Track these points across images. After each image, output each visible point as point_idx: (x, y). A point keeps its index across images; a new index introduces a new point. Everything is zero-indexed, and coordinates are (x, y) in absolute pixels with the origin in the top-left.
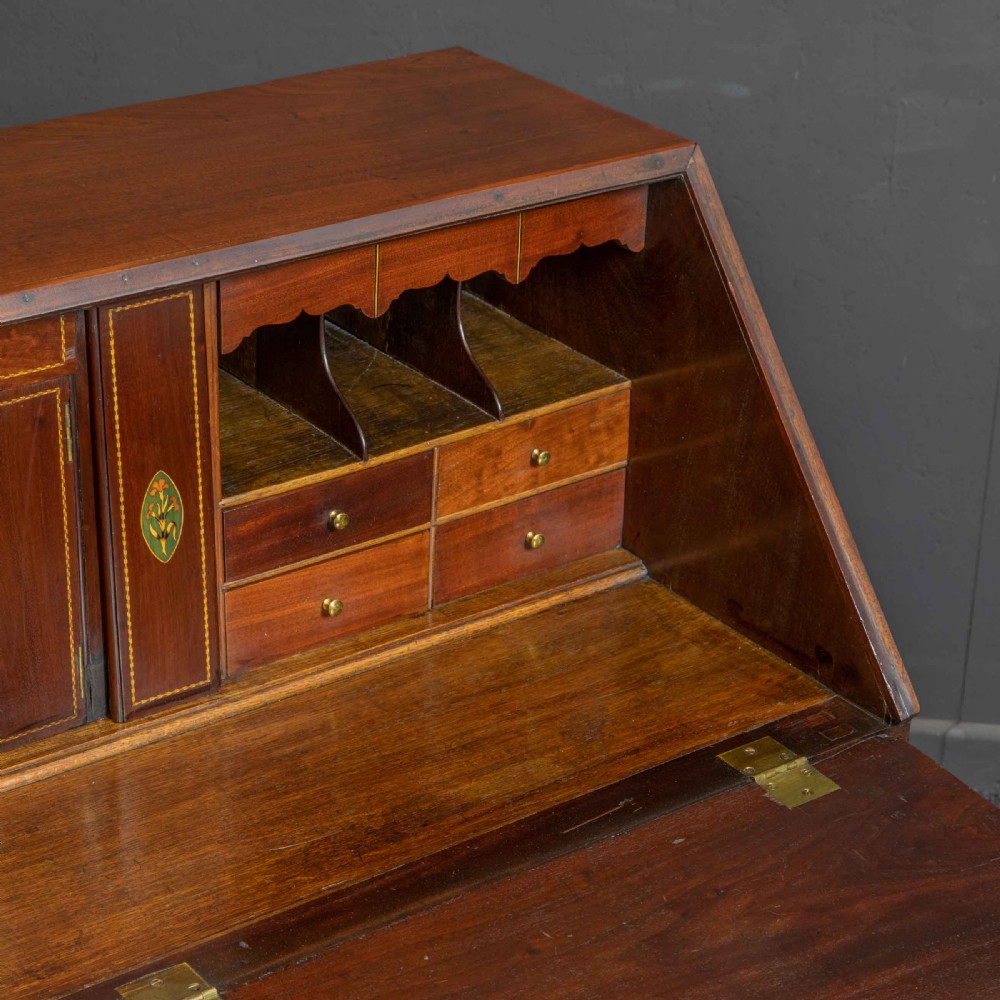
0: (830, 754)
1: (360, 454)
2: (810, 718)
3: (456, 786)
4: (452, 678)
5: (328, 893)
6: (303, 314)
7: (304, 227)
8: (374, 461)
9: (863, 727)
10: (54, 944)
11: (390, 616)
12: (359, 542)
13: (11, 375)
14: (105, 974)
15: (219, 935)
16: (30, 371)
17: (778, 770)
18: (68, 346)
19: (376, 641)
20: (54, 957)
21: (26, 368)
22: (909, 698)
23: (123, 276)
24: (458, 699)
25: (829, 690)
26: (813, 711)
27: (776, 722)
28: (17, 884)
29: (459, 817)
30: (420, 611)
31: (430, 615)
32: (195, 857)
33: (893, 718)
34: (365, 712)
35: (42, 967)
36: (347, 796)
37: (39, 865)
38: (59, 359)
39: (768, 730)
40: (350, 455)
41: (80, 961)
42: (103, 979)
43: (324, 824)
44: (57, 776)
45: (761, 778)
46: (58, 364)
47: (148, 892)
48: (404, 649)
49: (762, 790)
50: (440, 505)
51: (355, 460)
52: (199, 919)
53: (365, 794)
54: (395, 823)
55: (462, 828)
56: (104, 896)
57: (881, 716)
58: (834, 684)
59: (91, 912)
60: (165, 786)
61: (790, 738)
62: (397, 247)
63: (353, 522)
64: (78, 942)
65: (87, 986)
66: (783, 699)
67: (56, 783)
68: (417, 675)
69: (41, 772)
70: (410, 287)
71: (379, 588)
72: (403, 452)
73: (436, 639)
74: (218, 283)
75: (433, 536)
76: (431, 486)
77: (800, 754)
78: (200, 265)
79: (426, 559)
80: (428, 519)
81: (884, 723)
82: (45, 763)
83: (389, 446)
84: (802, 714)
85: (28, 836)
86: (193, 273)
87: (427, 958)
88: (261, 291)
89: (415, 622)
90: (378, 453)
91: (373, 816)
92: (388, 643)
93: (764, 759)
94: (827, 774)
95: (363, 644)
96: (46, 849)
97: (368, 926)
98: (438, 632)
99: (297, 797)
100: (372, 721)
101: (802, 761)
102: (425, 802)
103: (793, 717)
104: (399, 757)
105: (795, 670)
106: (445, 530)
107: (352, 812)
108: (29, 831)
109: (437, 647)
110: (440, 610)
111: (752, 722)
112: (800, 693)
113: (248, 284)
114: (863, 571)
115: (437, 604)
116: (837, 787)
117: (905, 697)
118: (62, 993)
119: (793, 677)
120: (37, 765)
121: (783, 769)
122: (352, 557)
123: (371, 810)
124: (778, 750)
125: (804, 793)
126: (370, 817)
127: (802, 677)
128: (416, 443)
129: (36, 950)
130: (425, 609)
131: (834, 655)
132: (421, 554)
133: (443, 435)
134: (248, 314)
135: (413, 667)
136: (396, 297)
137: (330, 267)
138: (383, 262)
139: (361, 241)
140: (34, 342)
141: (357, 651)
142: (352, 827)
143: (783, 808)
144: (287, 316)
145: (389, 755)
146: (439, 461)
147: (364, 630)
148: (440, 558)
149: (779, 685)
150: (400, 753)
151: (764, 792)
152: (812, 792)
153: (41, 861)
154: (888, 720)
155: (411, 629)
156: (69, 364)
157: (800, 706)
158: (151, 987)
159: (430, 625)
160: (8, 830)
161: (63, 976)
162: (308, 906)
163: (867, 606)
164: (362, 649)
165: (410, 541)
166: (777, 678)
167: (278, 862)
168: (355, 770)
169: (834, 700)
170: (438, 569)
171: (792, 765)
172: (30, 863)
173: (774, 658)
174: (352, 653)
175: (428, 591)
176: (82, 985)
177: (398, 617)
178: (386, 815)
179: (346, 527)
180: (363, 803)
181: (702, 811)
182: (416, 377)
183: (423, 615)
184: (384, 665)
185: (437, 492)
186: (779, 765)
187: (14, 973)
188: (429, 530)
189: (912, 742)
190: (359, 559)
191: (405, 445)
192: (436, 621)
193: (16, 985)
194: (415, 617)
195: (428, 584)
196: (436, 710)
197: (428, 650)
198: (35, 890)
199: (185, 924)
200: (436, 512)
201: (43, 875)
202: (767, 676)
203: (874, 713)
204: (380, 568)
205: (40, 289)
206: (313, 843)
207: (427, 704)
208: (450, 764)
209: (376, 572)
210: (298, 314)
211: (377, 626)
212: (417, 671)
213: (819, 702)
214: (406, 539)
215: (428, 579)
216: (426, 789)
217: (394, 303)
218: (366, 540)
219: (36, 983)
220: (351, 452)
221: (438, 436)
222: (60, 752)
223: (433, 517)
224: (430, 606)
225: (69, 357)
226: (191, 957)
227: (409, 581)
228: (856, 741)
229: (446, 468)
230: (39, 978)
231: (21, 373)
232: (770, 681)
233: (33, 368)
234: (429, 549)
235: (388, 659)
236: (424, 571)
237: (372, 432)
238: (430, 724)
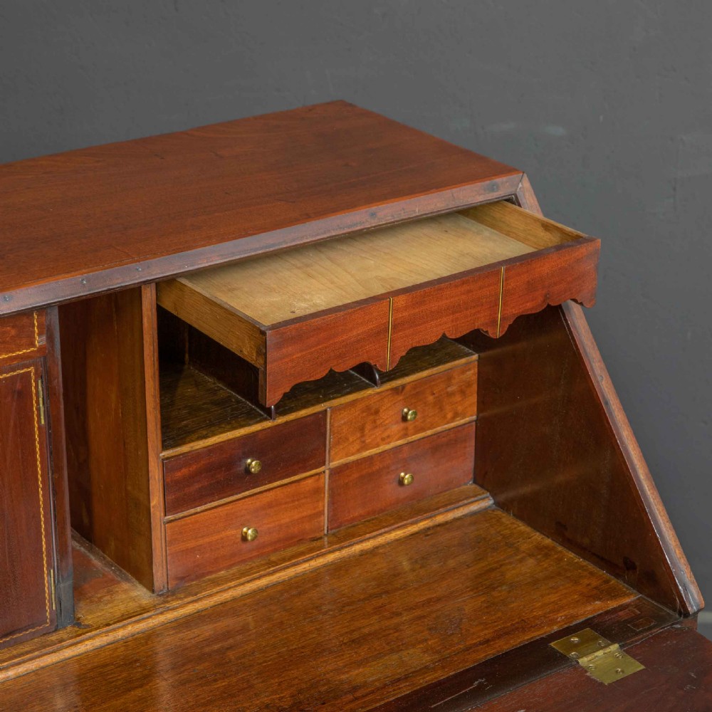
0: (636, 641)
1: (269, 415)
2: (620, 613)
3: (347, 672)
4: (343, 588)
7: (223, 240)
8: (281, 420)
9: (661, 620)
11: (296, 540)
12: (269, 483)
16: (10, 355)
17: (596, 654)
18: (40, 334)
19: (284, 560)
21: (7, 353)
22: (696, 596)
23: (83, 280)
24: (348, 604)
25: (635, 591)
26: (622, 608)
27: (594, 617)
29: (350, 697)
30: (318, 535)
31: (326, 539)
33: (684, 613)
34: (276, 616)
36: (262, 682)
38: (34, 345)
39: (588, 623)
40: (262, 415)
43: (245, 705)
44: (35, 672)
45: (583, 661)
46: (32, 349)
48: (306, 566)
49: (584, 670)
50: (332, 453)
51: (266, 419)
53: (276, 680)
54: (300, 702)
55: (352, 705)
57: (675, 611)
58: (638, 586)
60: (119, 678)
61: (604, 629)
63: (264, 467)
66: (600, 599)
67: (34, 678)
68: (316, 586)
69: (21, 669)
71: (285, 518)
72: (303, 413)
73: (331, 558)
74: (158, 284)
75: (327, 477)
76: (325, 438)
77: (613, 642)
78: (143, 270)
79: (322, 495)
80: (324, 464)
81: (677, 616)
82: (24, 662)
83: (292, 408)
84: (615, 610)
86: (138, 276)
89: (314, 544)
90: (284, 413)
91: (282, 697)
92: (293, 561)
93: (587, 646)
94: (634, 656)
95: (273, 562)
98: (330, 552)
99: (223, 684)
100: (282, 623)
101: (615, 647)
102: (323, 685)
103: (607, 613)
104: (303, 650)
105: (608, 576)
106: (335, 472)
107: (267, 694)
109: (333, 563)
110: (334, 534)
111: (573, 617)
112: (613, 594)
114: (659, 499)
115: (331, 529)
116: (642, 667)
117: (693, 596)
119: (607, 582)
120: (19, 664)
121: (600, 653)
122: (265, 494)
123: (282, 693)
124: (596, 639)
125: (617, 672)
126: (280, 699)
127: (614, 581)
128: (313, 405)
130: (322, 534)
131: (637, 564)
132: (318, 491)
133: (334, 398)
135: (314, 579)
140: (13, 332)
141: (270, 568)
142: (267, 706)
143: (601, 684)
145: (295, 649)
146: (331, 419)
147: (275, 550)
148: (332, 496)
149: (596, 588)
150: (303, 647)
151: (586, 672)
152: (623, 671)
154: (680, 614)
155: (311, 550)
156: (41, 349)
157: (613, 604)
159: (326, 546)
163: (662, 525)
164: (273, 566)
165: (310, 481)
166: (595, 583)
168: (269, 661)
169: (638, 599)
170: (332, 502)
171: (607, 650)
173: (591, 567)
174: (266, 569)
175: (324, 520)
177: (301, 541)
178: (293, 696)
179: (260, 471)
180: (275, 688)
181: (539, 687)
183: (321, 538)
184: (290, 579)
185: (330, 443)
186: (597, 651)
188: (324, 472)
189: (699, 631)
190: (270, 495)
191: (304, 407)
192: (331, 543)
194: (314, 540)
195: (324, 514)
196: (331, 613)
197: (324, 566)
200: (329, 459)
202: (586, 581)
203: (670, 608)
204: (286, 503)
205: (18, 291)
207: (324, 608)
208: (343, 655)
209: (283, 506)
211: (285, 548)
212: (316, 583)
213: (627, 600)
214: (306, 479)
215: (324, 510)
216: (325, 675)
218: (275, 481)
220: (262, 413)
221: (330, 399)
222: (36, 653)
223: (327, 463)
224: (326, 532)
225: (41, 343)
227: (309, 512)
228: (656, 631)
229: (336, 425)
232: (588, 585)
233: (13, 352)
234: (325, 487)
235: (293, 574)
236: (320, 504)
238: (327, 624)
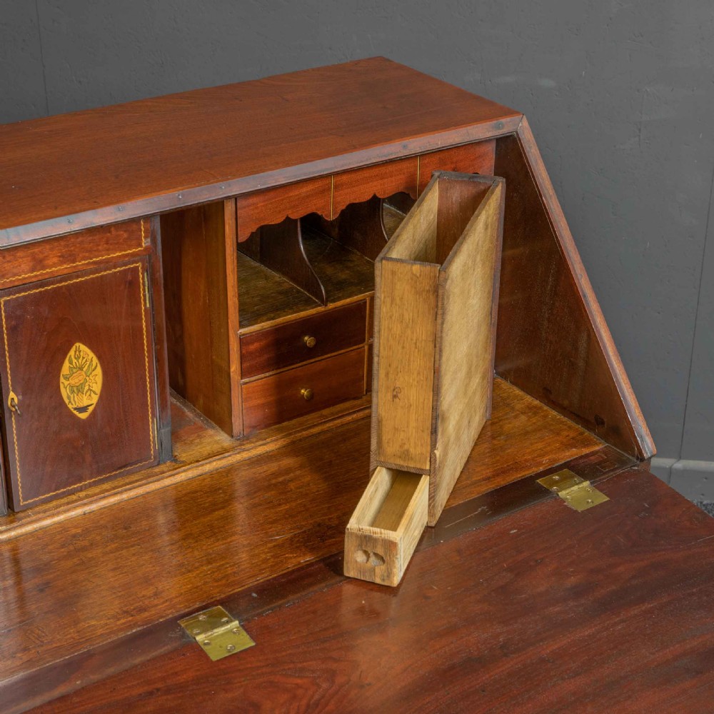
0: (603, 479)
1: (324, 303)
2: (592, 458)
5: (304, 564)
6: (288, 218)
7: (288, 165)
8: (331, 306)
9: (623, 463)
10: (141, 595)
11: (341, 399)
12: (322, 355)
13: (112, 255)
14: (172, 613)
15: (240, 589)
16: (123, 253)
17: (572, 489)
18: (145, 237)
19: (332, 414)
20: (141, 603)
21: (121, 251)
22: (650, 445)
23: (179, 195)
25: (603, 441)
26: (593, 454)
27: (571, 461)
28: (119, 560)
30: (359, 395)
31: (365, 398)
32: (225, 543)
33: (640, 458)
34: (326, 456)
35: (134, 609)
36: (315, 506)
37: (132, 549)
38: (141, 246)
39: (567, 465)
40: (316, 302)
41: (156, 605)
42: (171, 616)
43: (302, 523)
44: (143, 496)
45: (562, 494)
46: (140, 249)
47: (197, 564)
48: (350, 418)
49: (563, 501)
51: (320, 306)
52: (227, 580)
53: (326, 505)
56: (171, 566)
57: (633, 456)
58: (605, 437)
59: (163, 577)
60: (207, 501)
61: (579, 469)
62: (345, 178)
63: (318, 342)
64: (156, 594)
65: (161, 620)
66: (575, 447)
67: (142, 500)
69: (132, 493)
70: (352, 201)
71: (334, 382)
72: (348, 301)
74: (236, 199)
75: (366, 351)
77: (586, 479)
78: (225, 188)
79: (363, 365)
80: (364, 341)
81: (635, 460)
82: (134, 488)
83: (340, 297)
84: (587, 456)
85: (124, 531)
86: (221, 193)
87: (364, 602)
88: (262, 204)
89: (356, 402)
90: (334, 301)
91: (331, 518)
92: (340, 415)
93: (566, 481)
94: (601, 491)
95: (324, 416)
96: (136, 539)
97: (328, 583)
99: (286, 507)
100: (331, 462)
101: (586, 483)
103: (581, 457)
104: (347, 483)
105: (582, 429)
107: (320, 515)
108: (126, 529)
111: (555, 461)
112: (587, 443)
113: (254, 200)
114: (623, 370)
115: (369, 391)
116: (607, 499)
117: (648, 445)
118: (146, 624)
119: (582, 434)
120: (130, 489)
121: (575, 488)
122: (318, 363)
123: (330, 515)
124: (573, 477)
125: (588, 502)
126: (329, 519)
127: (587, 433)
128: (356, 295)
129: (130, 599)
130: (362, 395)
131: (605, 420)
132: (359, 362)
133: (372, 290)
134: (254, 218)
135: (354, 430)
136: (344, 208)
137: (304, 190)
138: (335, 186)
139: (323, 173)
140: (125, 235)
141: (321, 420)
142: (319, 525)
143: (576, 512)
144: (278, 219)
146: (370, 306)
147: (326, 407)
149: (573, 438)
150: (347, 481)
151: (565, 502)
152: (592, 502)
153: (132, 546)
154: (638, 458)
155: (353, 407)
156: (146, 248)
157: (586, 451)
158: (199, 621)
159: (365, 404)
160: (113, 528)
161: (146, 614)
162: (293, 572)
163: (626, 390)
164: (323, 419)
165: (354, 354)
166: (572, 434)
167: (274, 546)
168: (321, 491)
169: (606, 447)
171: (581, 486)
172: (126, 548)
173: (570, 422)
174: (318, 421)
175: (364, 384)
176: (158, 620)
177: (345, 400)
179: (314, 346)
180: (325, 511)
181: (527, 514)
182: (355, 255)
183: (361, 398)
184: (338, 428)
185: (369, 324)
186: (573, 486)
187: (117, 612)
188: (364, 347)
189: (652, 472)
190: (323, 364)
191: (350, 297)
192: (368, 402)
193: (119, 620)
194: (356, 400)
195: (363, 379)
198: (130, 563)
199: (220, 583)
200: (368, 336)
201: (134, 555)
202: (565, 433)
203: (629, 454)
205: (129, 203)
206: (295, 534)
210: (284, 218)
211: (334, 405)
212: (357, 432)
213: (597, 448)
214: (351, 353)
215: (363, 377)
217: (343, 212)
218: (327, 353)
219: (130, 618)
221: (369, 291)
222: (144, 481)
223: (366, 340)
224: (365, 393)
225: (147, 244)
226: (222, 602)
227: (352, 378)
228: (620, 471)
230: (132, 616)
231: (118, 254)
232: (568, 436)
233: (125, 251)
234: (364, 359)
236: (361, 372)
237: (330, 289)
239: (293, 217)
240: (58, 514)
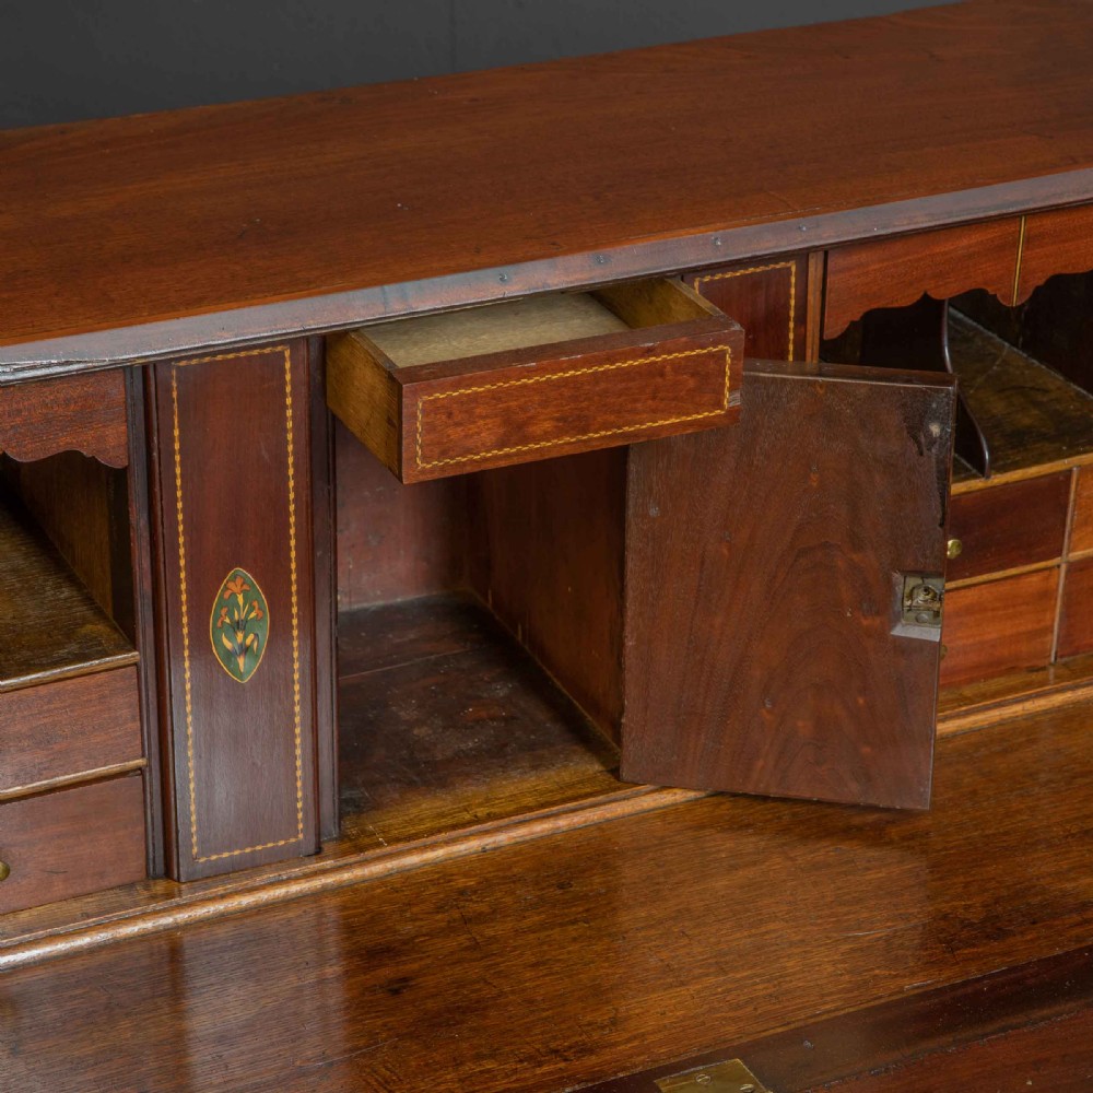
1: (981, 470)
3: (1074, 879)
4: (1075, 749)
5: (912, 993)
6: (926, 297)
7: (934, 191)
8: (998, 479)
10: (585, 1022)
11: (1003, 668)
12: (971, 575)
13: (660, 423)
14: (643, 1062)
15: (780, 1030)
16: (684, 418)
18: (732, 389)
19: (984, 696)
20: (584, 1037)
21: (679, 414)
23: (716, 239)
24: (1083, 775)
28: (545, 948)
29: (1076, 918)
30: (1041, 663)
31: (1052, 670)
32: (755, 935)
34: (966, 780)
35: (570, 1047)
36: (941, 879)
37: (570, 928)
38: (719, 405)
40: (967, 470)
41: (615, 1044)
42: (640, 1069)
43: (910, 911)
44: (598, 826)
46: (718, 412)
47: (697, 972)
48: (1017, 709)
50: (1075, 537)
51: (975, 477)
52: (755, 1009)
53: (962, 879)
54: (997, 917)
55: (1077, 931)
56: (647, 970)
59: (630, 989)
60: (722, 848)
62: (1048, 223)
63: (965, 548)
64: (614, 1022)
65: (621, 1075)
67: (596, 834)
68: (1033, 741)
69: (578, 819)
70: (1059, 271)
71: (992, 632)
72: (1033, 471)
73: (1058, 699)
74: (826, 253)
75: (1063, 574)
76: (1065, 514)
78: (808, 229)
79: (1053, 602)
80: (1059, 553)
82: (583, 808)
83: (1017, 462)
85: (559, 892)
86: (800, 239)
87: (1030, 1083)
88: (877, 266)
89: (1034, 676)
90: (1004, 469)
91: (970, 906)
92: (998, 700)
95: (966, 698)
96: (581, 909)
97: (959, 1037)
98: (1058, 691)
99: (880, 875)
100: (974, 792)
102: (1036, 895)
104: (1005, 838)
106: (1077, 568)
107: (947, 898)
108: (561, 886)
109: (1059, 709)
110: (1065, 665)
113: (863, 256)
115: (1062, 657)
118: (593, 1080)
120: (573, 811)
122: (963, 592)
123: (969, 899)
126: (967, 908)
128: (1050, 460)
129: (563, 1026)
130: (1047, 662)
132: (1046, 595)
133: (1085, 452)
134: (859, 293)
135: (1028, 730)
136: (1041, 282)
137: (965, 242)
138: (1028, 241)
139: (1004, 211)
141: (961, 706)
142: (945, 917)
144: (906, 298)
145: (994, 835)
146: (1077, 485)
147: (971, 681)
148: (1067, 605)
150: (1006, 833)
153: (574, 922)
155: (1029, 685)
156: (733, 414)
158: (696, 1084)
159: (1052, 682)
160: (537, 883)
161: (593, 1060)
162: (887, 1006)
164: (966, 705)
165: (1035, 579)
167: (853, 950)
168: (952, 848)
170: (1068, 614)
172: (561, 925)
174: (955, 708)
175: (1052, 640)
176: (615, 1073)
177: (1012, 670)
178: (987, 906)
179: (959, 555)
180: (959, 890)
182: (1054, 380)
183: (1044, 668)
184: (992, 726)
185: (1072, 520)
187: (538, 1050)
188: (1059, 566)
190: (972, 595)
191: (1037, 462)
192: (1058, 678)
193: (540, 1065)
194: (1032, 671)
195: (1052, 632)
196: (1053, 785)
197: (1046, 712)
198: (565, 957)
199: (739, 1013)
200: (1069, 546)
201: (575, 940)
204: (993, 610)
205: (618, 249)
206: (896, 931)
207: (1043, 777)
208: (1068, 852)
209: (990, 614)
210: (918, 297)
211: (987, 677)
212: (1032, 737)
214: (1027, 575)
215: (1052, 626)
216: (1038, 879)
217: (1038, 289)
218: (981, 573)
219: (562, 1065)
220: (969, 466)
221: (1079, 453)
222: (601, 798)
223: (1065, 552)
224: (1053, 659)
225: (732, 404)
226: (744, 1052)
227: (1030, 627)
229: (1085, 494)
230: (566, 1060)
234: (1057, 590)
235: (997, 719)
236: (1048, 616)
237: (996, 444)
238: (1044, 801)
239: (937, 294)
240: (433, 846)
